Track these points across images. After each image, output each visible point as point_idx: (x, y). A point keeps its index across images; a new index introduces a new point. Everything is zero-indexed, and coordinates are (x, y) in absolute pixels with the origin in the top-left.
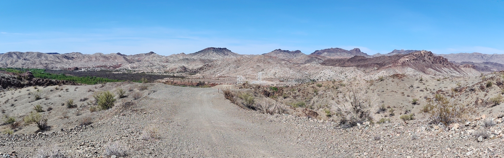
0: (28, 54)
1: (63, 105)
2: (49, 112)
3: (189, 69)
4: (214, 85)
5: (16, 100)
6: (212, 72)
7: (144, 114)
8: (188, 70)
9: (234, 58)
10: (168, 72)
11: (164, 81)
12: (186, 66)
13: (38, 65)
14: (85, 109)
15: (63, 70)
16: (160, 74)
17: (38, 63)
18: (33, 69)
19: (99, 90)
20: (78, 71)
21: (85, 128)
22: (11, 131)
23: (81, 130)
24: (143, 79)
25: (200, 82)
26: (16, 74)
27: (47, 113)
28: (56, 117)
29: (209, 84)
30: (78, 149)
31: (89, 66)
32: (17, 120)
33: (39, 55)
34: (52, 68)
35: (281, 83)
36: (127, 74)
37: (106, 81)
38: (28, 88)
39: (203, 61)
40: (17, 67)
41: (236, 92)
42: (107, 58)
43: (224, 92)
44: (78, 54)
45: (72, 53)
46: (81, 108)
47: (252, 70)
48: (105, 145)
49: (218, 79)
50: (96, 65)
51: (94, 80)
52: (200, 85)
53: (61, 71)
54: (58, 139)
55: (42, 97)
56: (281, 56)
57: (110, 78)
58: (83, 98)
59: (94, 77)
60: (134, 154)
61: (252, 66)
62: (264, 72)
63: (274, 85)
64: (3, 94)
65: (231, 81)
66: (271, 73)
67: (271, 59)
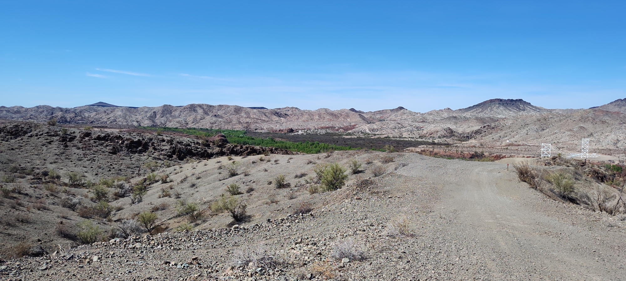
0: (220, 108)
1: (270, 183)
2: (249, 194)
3: (458, 133)
4: (498, 157)
5: (199, 178)
6: (496, 136)
7: (389, 198)
8: (456, 134)
9: (537, 114)
10: (425, 137)
11: (418, 149)
12: (453, 127)
13: (235, 125)
14: (302, 190)
15: (272, 132)
16: (412, 139)
17: (235, 121)
18: (227, 130)
19: (323, 162)
20: (292, 134)
21: (302, 218)
22: (189, 225)
23: (296, 221)
24: (387, 146)
25: (476, 153)
26: (201, 138)
27: (246, 196)
28: (259, 202)
29: (491, 156)
30: (292, 248)
31: (309, 126)
32: (200, 208)
33: (238, 110)
34: (256, 130)
36: (364, 139)
37: (333, 148)
38: (219, 158)
39: (481, 120)
40: (202, 127)
41: (540, 171)
42: (335, 115)
43: (517, 169)
44: (294, 110)
45: (285, 108)
46: (296, 188)
47: (571, 135)
48: (332, 244)
49: (507, 149)
50: (319, 126)
51: (316, 147)
52: (475, 157)
53: (268, 133)
54: (263, 234)
55: (239, 172)
57: (339, 145)
58: (299, 174)
59: (315, 143)
60: (375, 258)
61: (570, 128)
62: (593, 139)
63: (614, 162)
64: (177, 168)
65: (530, 152)
66: (608, 140)
67: (608, 116)
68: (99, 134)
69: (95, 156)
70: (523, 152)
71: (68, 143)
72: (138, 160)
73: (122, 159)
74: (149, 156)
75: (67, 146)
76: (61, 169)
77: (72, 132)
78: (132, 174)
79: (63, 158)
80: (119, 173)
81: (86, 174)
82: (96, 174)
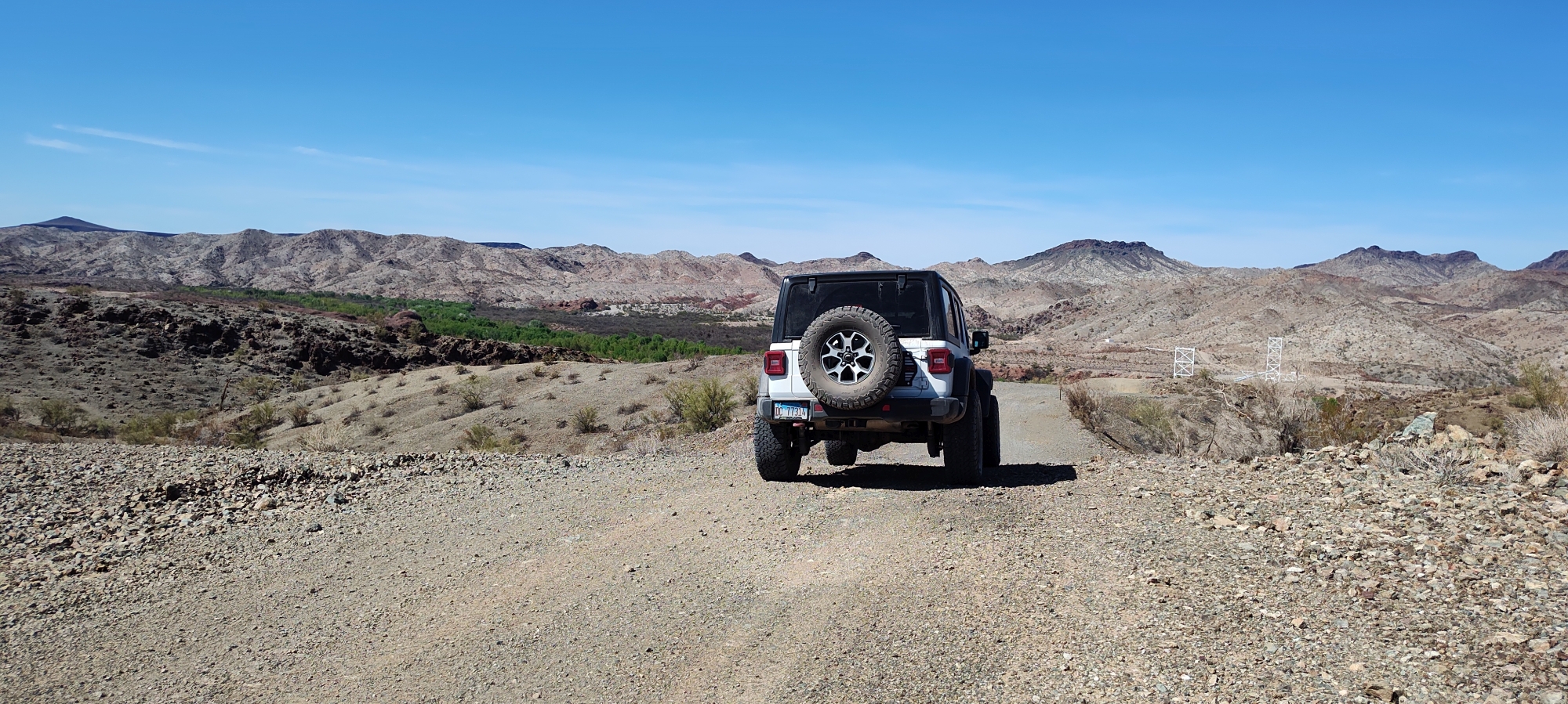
0: (403, 243)
1: (563, 424)
3: (999, 319)
5: (390, 414)
6: (1082, 328)
8: (993, 322)
9: (1173, 279)
12: (987, 306)
13: (443, 287)
14: (639, 435)
15: (540, 308)
17: (443, 277)
18: (423, 301)
19: (681, 380)
20: (594, 314)
25: (1035, 366)
26: (368, 320)
31: (637, 296)
33: (452, 249)
34: (499, 301)
35: (1369, 384)
37: (700, 350)
38: (433, 370)
39: (1052, 289)
40: (354, 292)
42: (704, 269)
44: (598, 252)
45: (576, 247)
46: (625, 433)
47: (1247, 329)
49: (1104, 358)
50: (664, 295)
51: (655, 348)
52: (1036, 376)
53: (532, 310)
55: (486, 401)
56: (1380, 274)
57: (714, 343)
58: (627, 405)
59: (653, 338)
61: (1247, 312)
62: (1295, 338)
63: (1334, 393)
64: (327, 393)
65: (1154, 367)
66: (1326, 342)
67: (1333, 286)
68: (111, 306)
69: (102, 360)
70: (1138, 367)
71: (30, 328)
72: (214, 373)
73: (172, 370)
74: (240, 362)
75: (26, 335)
76: (16, 392)
77: (37, 299)
78: (200, 406)
79: (18, 364)
80: (168, 403)
81: (83, 405)
82: (111, 406)
